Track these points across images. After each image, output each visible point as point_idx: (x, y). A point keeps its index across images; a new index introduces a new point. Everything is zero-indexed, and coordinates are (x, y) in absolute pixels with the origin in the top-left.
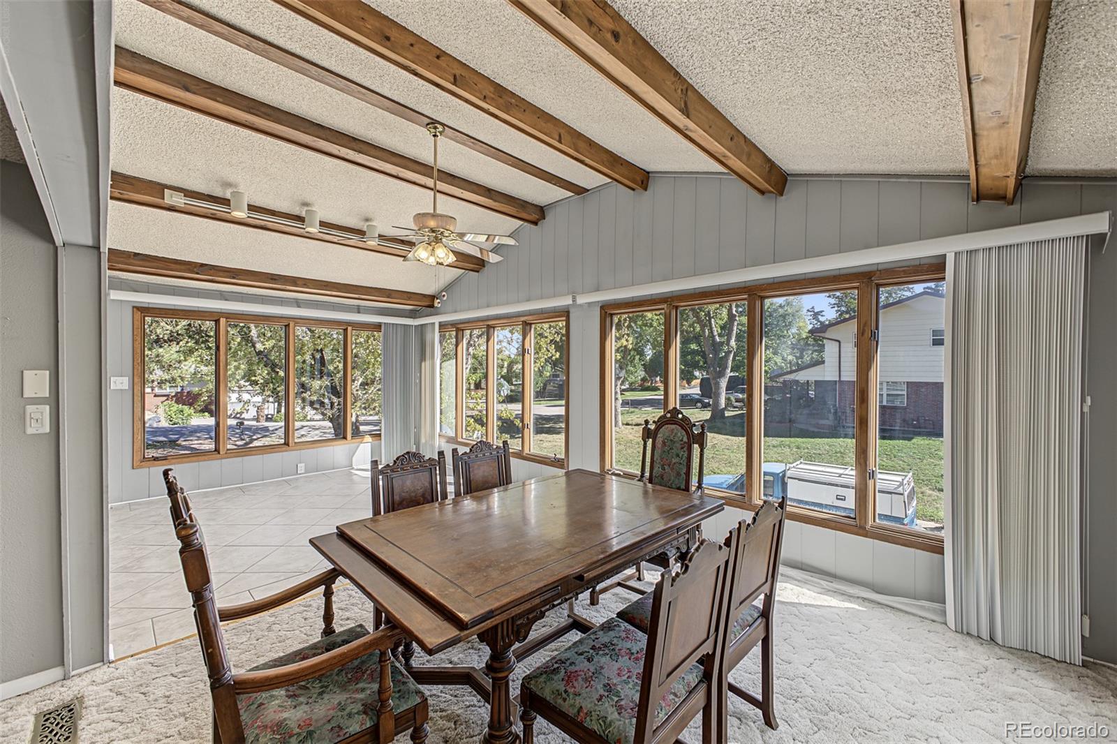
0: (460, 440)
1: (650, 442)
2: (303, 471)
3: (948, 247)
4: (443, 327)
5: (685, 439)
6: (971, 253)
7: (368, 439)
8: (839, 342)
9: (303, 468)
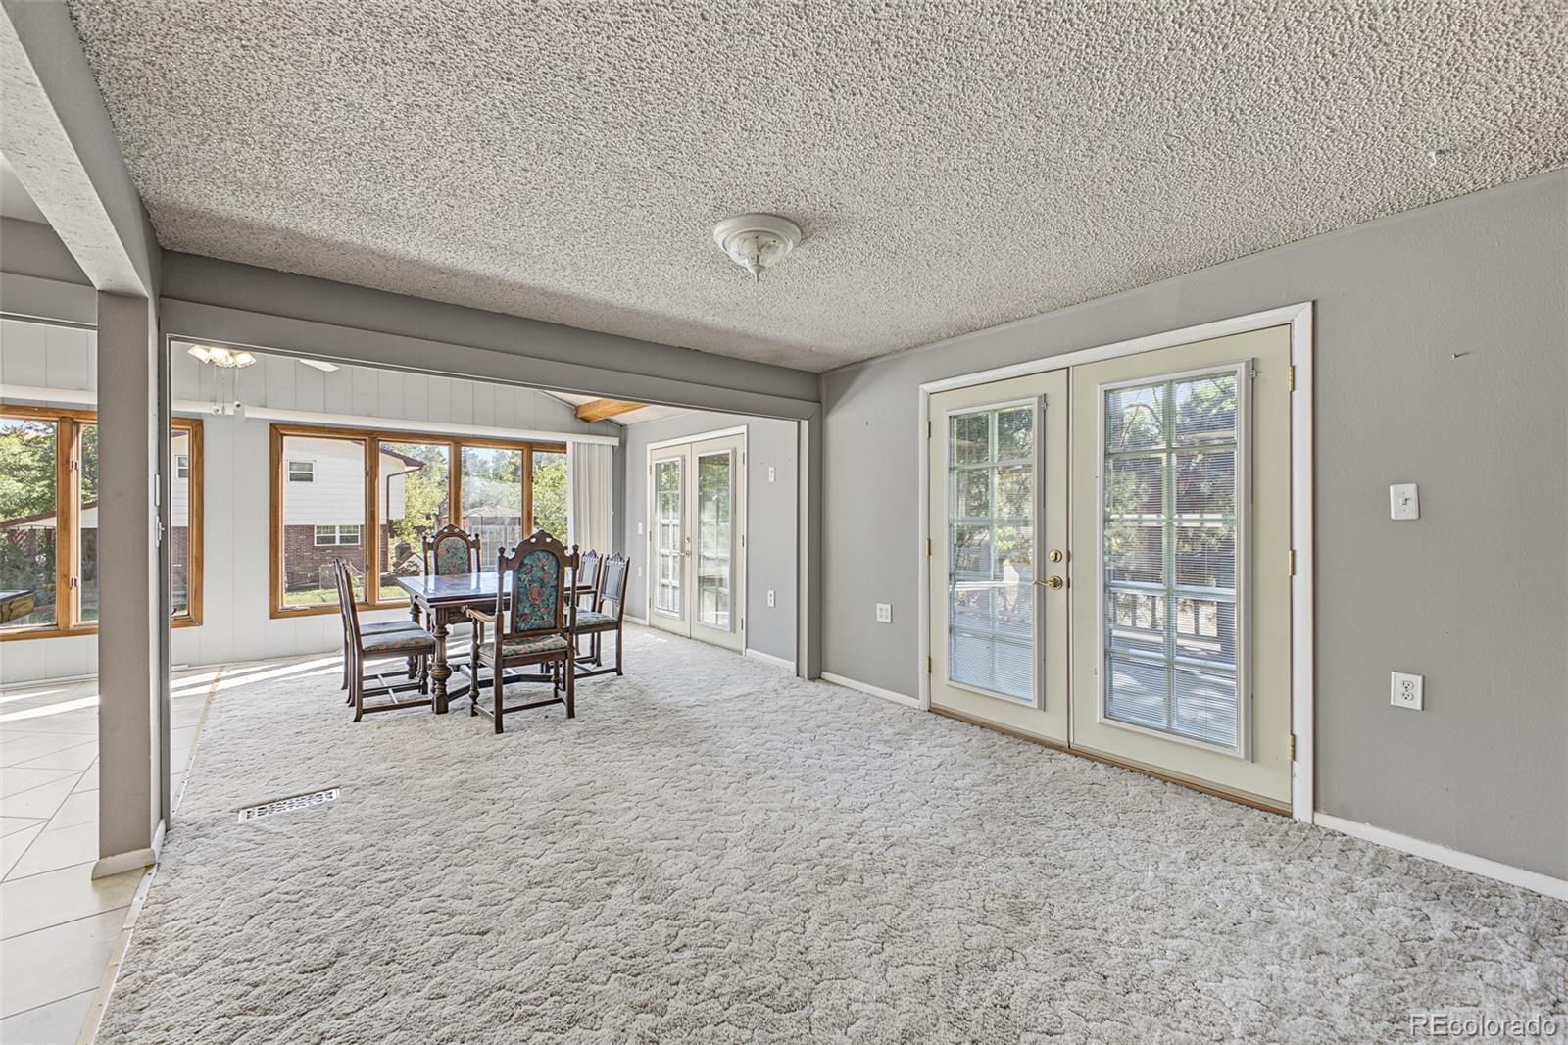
1: (431, 553)
3: (570, 440)
5: (465, 546)
6: (579, 444)
8: (388, 477)
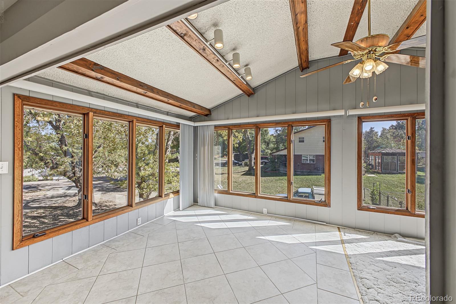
0: (231, 192)
2: (140, 223)
4: (217, 128)
7: (172, 195)
9: (140, 221)
